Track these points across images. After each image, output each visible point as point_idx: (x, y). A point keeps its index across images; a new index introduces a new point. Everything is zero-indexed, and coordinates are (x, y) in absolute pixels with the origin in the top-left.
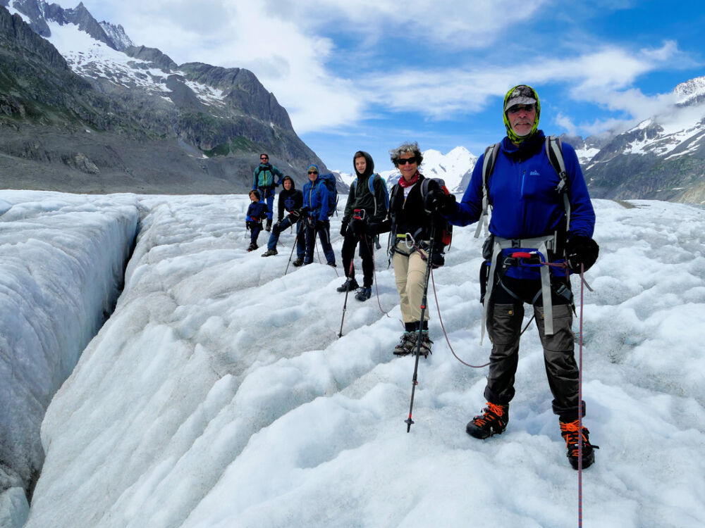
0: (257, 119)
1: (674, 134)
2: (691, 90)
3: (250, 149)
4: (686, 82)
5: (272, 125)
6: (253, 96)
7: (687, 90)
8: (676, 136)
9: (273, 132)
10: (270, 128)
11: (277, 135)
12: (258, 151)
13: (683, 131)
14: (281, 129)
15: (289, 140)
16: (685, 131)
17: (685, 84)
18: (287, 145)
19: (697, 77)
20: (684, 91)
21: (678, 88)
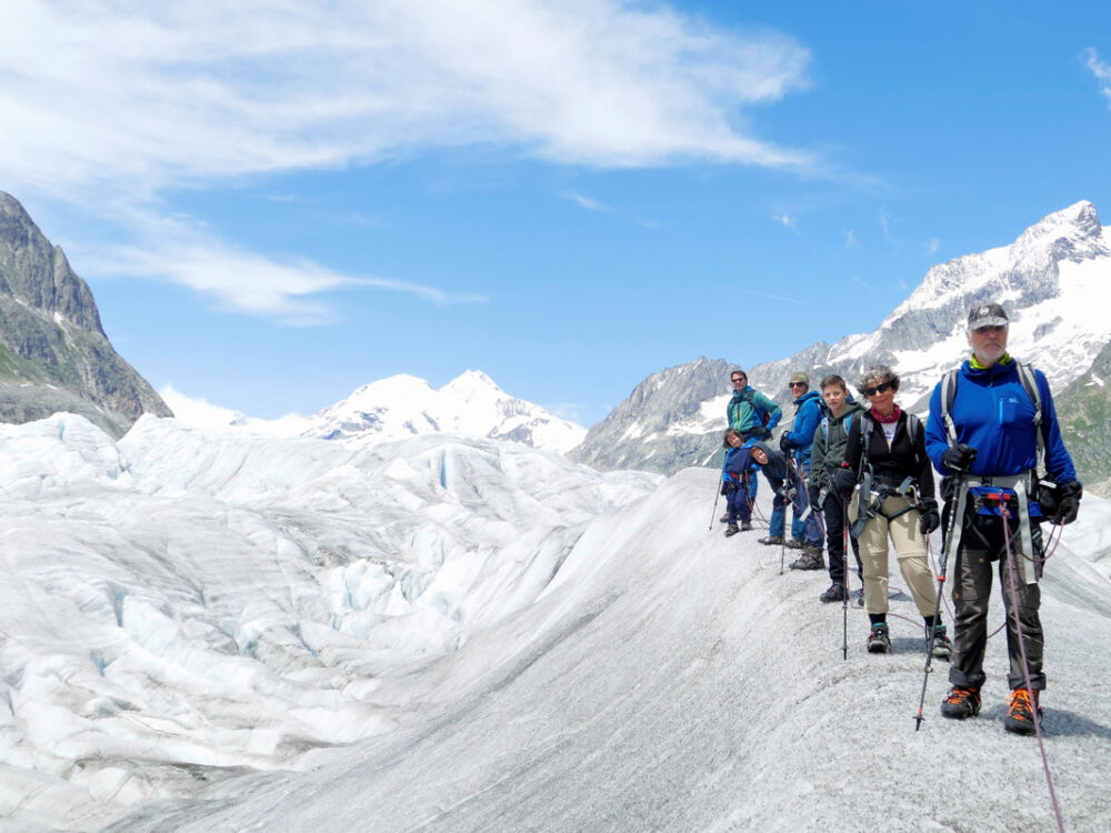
0: (25, 304)
1: (917, 373)
2: (958, 280)
3: (15, 372)
4: (948, 263)
5: (58, 318)
6: (19, 253)
7: (950, 280)
8: (920, 377)
9: (60, 334)
10: (55, 324)
11: (69, 341)
12: (33, 376)
13: (934, 367)
14: (78, 327)
15: (97, 353)
16: (938, 367)
17: (945, 267)
18: (93, 364)
19: (968, 254)
20: (943, 281)
21: (931, 273)
